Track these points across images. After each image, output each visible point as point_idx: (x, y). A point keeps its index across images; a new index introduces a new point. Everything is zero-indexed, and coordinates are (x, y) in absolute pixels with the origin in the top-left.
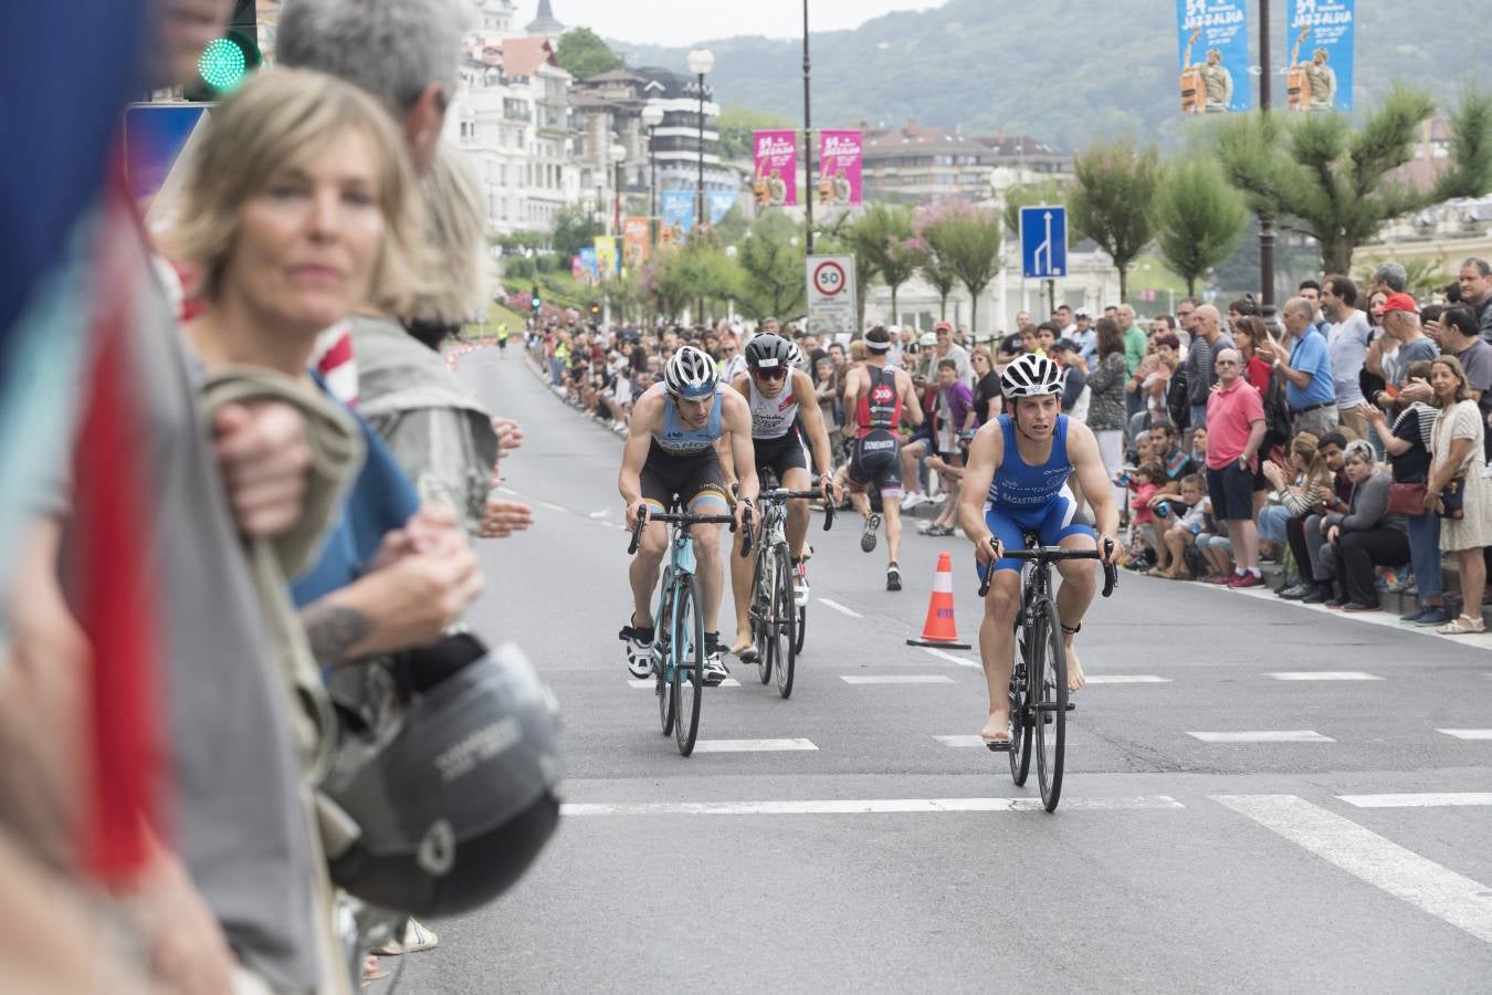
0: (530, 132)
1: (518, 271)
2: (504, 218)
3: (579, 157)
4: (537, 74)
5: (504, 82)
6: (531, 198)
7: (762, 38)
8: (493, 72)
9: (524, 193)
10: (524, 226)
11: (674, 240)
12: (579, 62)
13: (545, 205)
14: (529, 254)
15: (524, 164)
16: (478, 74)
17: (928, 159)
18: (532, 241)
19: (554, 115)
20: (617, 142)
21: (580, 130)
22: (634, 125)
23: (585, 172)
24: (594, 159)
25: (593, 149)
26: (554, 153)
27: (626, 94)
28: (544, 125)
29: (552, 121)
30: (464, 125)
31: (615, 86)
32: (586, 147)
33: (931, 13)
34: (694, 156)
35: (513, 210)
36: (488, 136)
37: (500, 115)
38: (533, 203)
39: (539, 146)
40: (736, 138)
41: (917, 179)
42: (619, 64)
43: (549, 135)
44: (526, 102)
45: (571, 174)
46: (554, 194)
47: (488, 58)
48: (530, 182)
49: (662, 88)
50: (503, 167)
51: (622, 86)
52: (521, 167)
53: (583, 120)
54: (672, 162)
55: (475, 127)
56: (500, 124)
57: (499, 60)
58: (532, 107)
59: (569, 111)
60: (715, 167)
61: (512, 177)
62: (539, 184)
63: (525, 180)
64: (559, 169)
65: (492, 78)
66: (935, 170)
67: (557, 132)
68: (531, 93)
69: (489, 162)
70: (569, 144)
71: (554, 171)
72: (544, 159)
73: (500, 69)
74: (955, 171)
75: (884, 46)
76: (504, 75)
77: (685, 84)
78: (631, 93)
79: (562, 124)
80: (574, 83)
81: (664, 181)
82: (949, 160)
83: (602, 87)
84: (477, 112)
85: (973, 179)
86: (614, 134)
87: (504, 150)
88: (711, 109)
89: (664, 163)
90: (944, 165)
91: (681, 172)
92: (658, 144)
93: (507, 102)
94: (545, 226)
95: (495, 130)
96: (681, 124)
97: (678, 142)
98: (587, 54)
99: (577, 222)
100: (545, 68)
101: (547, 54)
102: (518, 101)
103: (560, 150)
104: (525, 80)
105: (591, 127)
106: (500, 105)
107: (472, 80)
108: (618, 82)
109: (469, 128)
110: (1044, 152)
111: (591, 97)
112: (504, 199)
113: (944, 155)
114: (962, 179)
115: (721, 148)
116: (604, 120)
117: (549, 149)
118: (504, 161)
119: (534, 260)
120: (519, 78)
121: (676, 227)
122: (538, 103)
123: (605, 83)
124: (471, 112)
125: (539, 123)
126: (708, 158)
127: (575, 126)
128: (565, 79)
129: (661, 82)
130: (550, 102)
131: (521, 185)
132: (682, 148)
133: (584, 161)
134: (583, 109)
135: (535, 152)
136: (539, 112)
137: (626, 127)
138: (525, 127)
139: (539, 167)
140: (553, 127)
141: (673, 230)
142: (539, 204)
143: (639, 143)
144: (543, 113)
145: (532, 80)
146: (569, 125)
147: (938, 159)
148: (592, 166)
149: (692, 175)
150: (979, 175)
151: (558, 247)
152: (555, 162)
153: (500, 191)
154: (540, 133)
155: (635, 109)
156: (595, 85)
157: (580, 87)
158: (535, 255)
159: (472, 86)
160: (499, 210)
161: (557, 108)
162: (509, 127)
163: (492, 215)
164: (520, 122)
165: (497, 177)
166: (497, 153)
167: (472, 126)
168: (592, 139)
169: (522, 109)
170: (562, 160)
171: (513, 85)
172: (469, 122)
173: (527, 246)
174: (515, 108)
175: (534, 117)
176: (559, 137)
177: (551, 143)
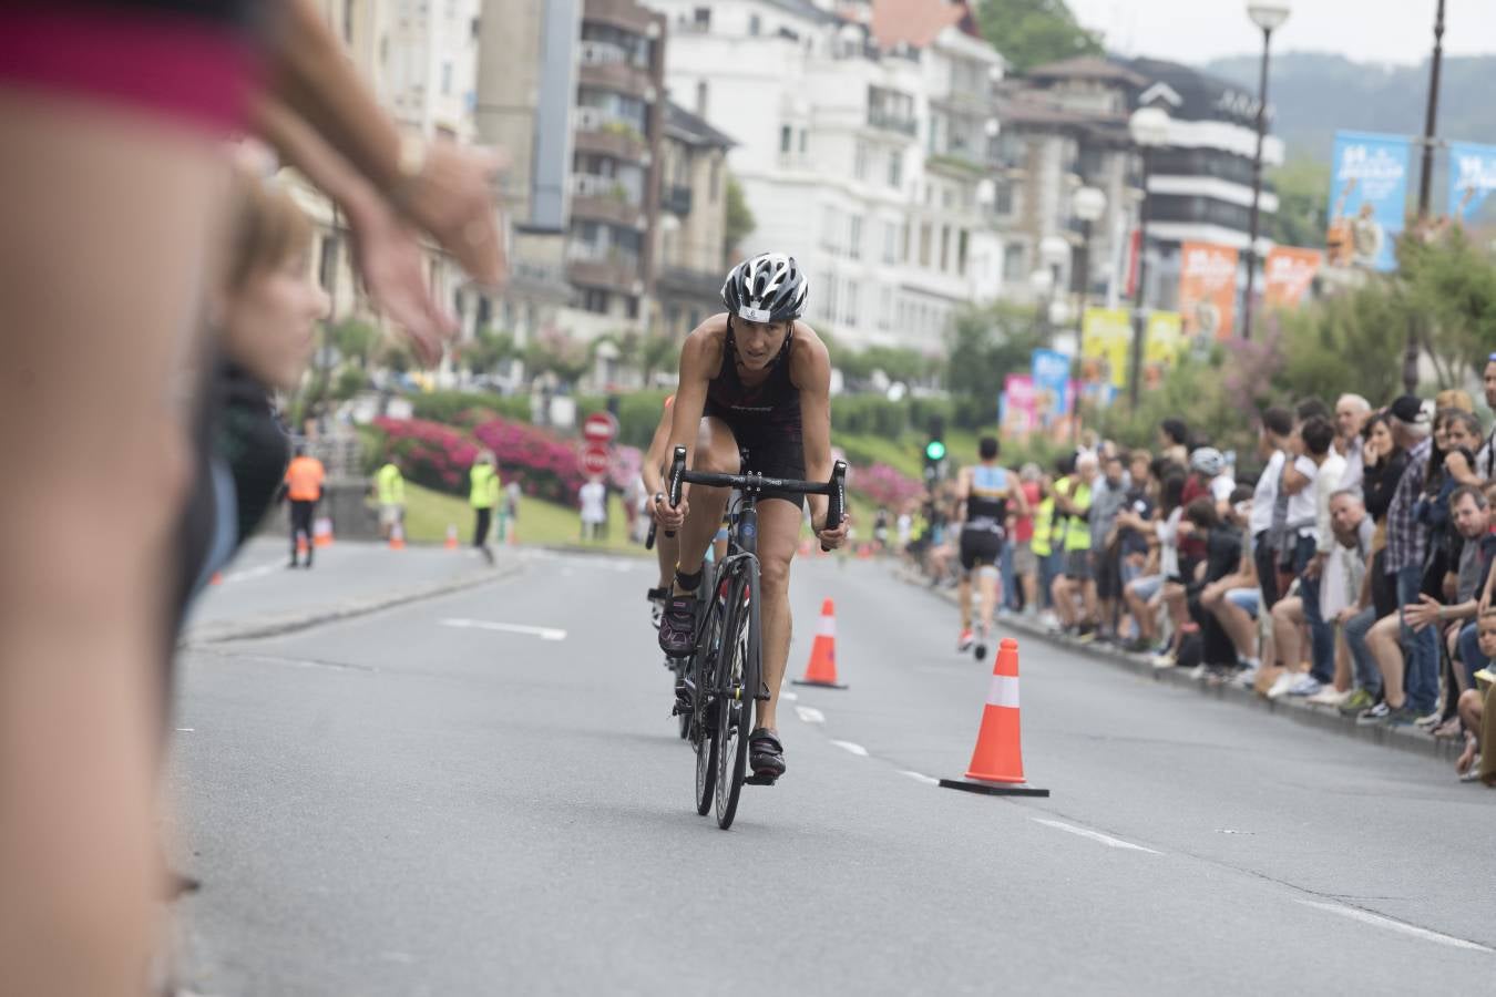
0: (914, 159)
1: (872, 422)
2: (851, 322)
3: (1003, 220)
4: (937, 49)
5: (872, 53)
6: (907, 288)
8: (851, 34)
9: (894, 275)
10: (888, 340)
11: (1356, 256)
12: (1016, 37)
13: (931, 303)
14: (895, 393)
15: (897, 218)
16: (820, 35)
18: (901, 367)
19: (962, 131)
21: (1011, 165)
23: (1013, 250)
25: (1032, 205)
26: (957, 204)
27: (1103, 104)
28: (941, 146)
29: (957, 142)
30: (786, 131)
31: (1083, 87)
32: (1018, 200)
35: (870, 308)
36: (833, 158)
37: (858, 120)
38: (910, 298)
39: (929, 190)
40: (1304, 212)
42: (1093, 47)
43: (949, 169)
44: (910, 98)
45: (987, 249)
46: (949, 284)
47: (844, 9)
48: (905, 256)
49: (1174, 98)
50: (857, 222)
51: (1099, 88)
52: (890, 226)
53: (1018, 147)
55: (811, 140)
56: (858, 135)
57: (864, 14)
58: (922, 112)
59: (992, 127)
61: (874, 241)
62: (924, 261)
63: (897, 251)
64: (964, 236)
65: (849, 47)
67: (963, 165)
68: (923, 82)
69: (830, 208)
70: (986, 191)
71: (954, 240)
72: (938, 212)
73: (865, 29)
76: (874, 41)
77: (1219, 96)
78: (1115, 104)
79: (977, 151)
80: (1008, 75)
81: (1165, 282)
83: (1058, 87)
84: (815, 109)
87: (858, 188)
88: (1273, 150)
93: (875, 95)
94: (931, 342)
95: (845, 149)
96: (1206, 172)
97: (1199, 208)
98: (1032, 24)
99: (997, 338)
100: (950, 37)
101: (958, 12)
102: (897, 94)
103: (968, 200)
104: (913, 54)
105: (1031, 163)
106: (860, 98)
107: (810, 44)
108: (1090, 80)
109: (795, 139)
111: (1040, 104)
112: (853, 285)
115: (1276, 228)
116: (1057, 152)
117: (947, 198)
118: (858, 209)
119: (905, 405)
120: (902, 47)
121: (1362, 225)
122: (934, 105)
123: (1065, 79)
124: (802, 106)
125: (932, 144)
127: (1000, 155)
128: (987, 65)
129: (1176, 88)
130: (958, 106)
131: (888, 260)
132: (1206, 219)
133: (1014, 229)
134: (1018, 127)
135: (920, 196)
136: (933, 122)
137: (1098, 168)
138: (904, 146)
139: (926, 231)
140: (959, 154)
141: (1354, 229)
142: (919, 300)
143: (1123, 200)
144: (942, 125)
145: (927, 57)
146: (990, 154)
148: (1025, 239)
151: (954, 383)
152: (958, 221)
153: (847, 268)
154: (934, 164)
155: (1120, 136)
156: (1045, 82)
157: (1014, 85)
158: (907, 395)
159: (807, 56)
160: (842, 308)
161: (970, 118)
162: (875, 143)
163: (828, 314)
164: (897, 136)
165: (842, 238)
166: (846, 192)
167: (803, 134)
168: (1032, 186)
169: (903, 112)
170: (974, 219)
171: (889, 62)
172: (797, 125)
173: (893, 378)
174: (889, 107)
175: (923, 131)
176: (969, 176)
177: (951, 184)
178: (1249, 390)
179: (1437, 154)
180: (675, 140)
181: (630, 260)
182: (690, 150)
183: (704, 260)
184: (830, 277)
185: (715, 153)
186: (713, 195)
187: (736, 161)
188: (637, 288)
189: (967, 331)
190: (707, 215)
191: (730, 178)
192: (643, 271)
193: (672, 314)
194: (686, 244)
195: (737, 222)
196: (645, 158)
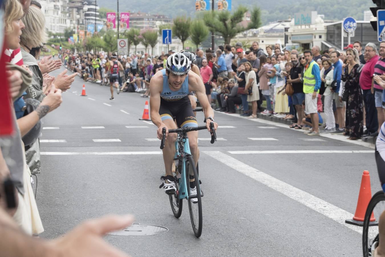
0: (60, 12)
1: (57, 41)
2: (54, 30)
3: (70, 18)
5: (54, 1)
6: (60, 26)
9: (58, 25)
10: (58, 32)
11: (90, 35)
13: (62, 27)
14: (59, 38)
15: (58, 19)
17: (142, 19)
18: (60, 35)
20: (78, 14)
21: (70, 11)
22: (81, 11)
23: (71, 21)
24: (73, 18)
25: (73, 16)
27: (80, 4)
28: (62, 10)
29: (64, 10)
30: (45, 10)
31: (77, 3)
32: (71, 15)
34: (94, 18)
35: (56, 28)
36: (51, 13)
37: (53, 8)
40: (102, 14)
41: (141, 23)
44: (59, 6)
45: (68, 21)
46: (64, 25)
48: (59, 22)
49: (87, 3)
50: (54, 20)
53: (71, 10)
54: (89, 19)
55: (49, 11)
56: (53, 10)
58: (60, 7)
59: (68, 8)
60: (98, 20)
61: (56, 21)
62: (61, 23)
64: (66, 20)
66: (144, 21)
68: (60, 4)
69: (51, 18)
70: (68, 15)
71: (64, 20)
72: (62, 17)
74: (148, 22)
77: (92, 3)
79: (66, 10)
80: (69, 2)
81: (88, 23)
82: (147, 19)
84: (48, 8)
85: (152, 23)
86: (77, 13)
87: (54, 16)
88: (98, 8)
89: (88, 19)
90: (146, 20)
91: (91, 21)
92: (86, 15)
93: (55, 6)
94: (62, 32)
95: (52, 12)
96: (91, 11)
97: (91, 15)
99: (69, 31)
102: (57, 6)
103: (66, 16)
105: (72, 11)
106: (53, 6)
109: (46, 11)
110: (167, 18)
111: (72, 5)
112: (54, 26)
113: (146, 18)
114: (149, 23)
115: (100, 16)
116: (75, 10)
117: (64, 16)
118: (53, 18)
122: (62, 6)
123: (75, 2)
124: (47, 7)
125: (61, 10)
126: (97, 18)
128: (67, 1)
131: (57, 23)
132: (92, 16)
134: (70, 7)
135: (60, 16)
136: (61, 8)
139: (61, 20)
140: (64, 11)
141: (90, 33)
143: (82, 15)
144: (62, 8)
146: (68, 11)
147: (145, 19)
148: (72, 19)
149: (94, 22)
150: (153, 22)
151: (65, 36)
152: (65, 19)
153: (53, 24)
154: (62, 12)
155: (82, 8)
156: (73, 2)
157: (70, 3)
158: (60, 38)
159: (47, 2)
160: (53, 28)
161: (65, 7)
162: (55, 11)
163: (51, 29)
164: (57, 10)
165: (53, 21)
166: (52, 16)
167: (47, 11)
168: (73, 14)
169: (58, 7)
170: (66, 18)
171: (56, 2)
172: (47, 9)
173: (59, 36)
174: (56, 7)
175: (60, 9)
176: (66, 13)
177: (64, 14)
179: (96, 26)
184: (51, 26)
189: (66, 31)
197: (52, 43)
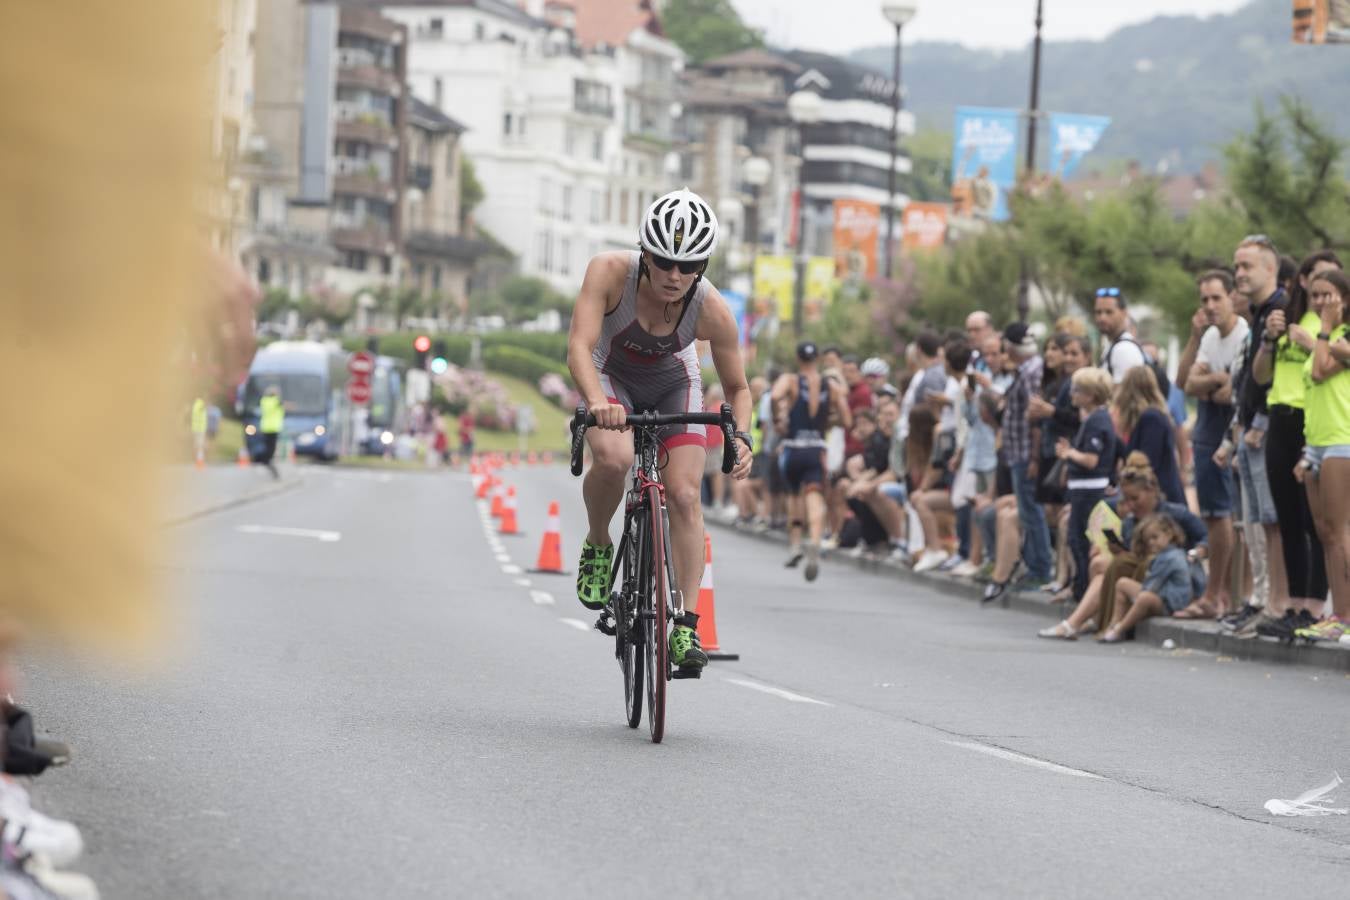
0: (613, 137)
2: (565, 271)
4: (629, 47)
5: (576, 52)
7: (957, 47)
8: (559, 37)
9: (599, 233)
11: (976, 209)
12: (694, 36)
15: (600, 185)
16: (533, 38)
19: (651, 113)
21: (692, 140)
22: (776, 141)
25: (710, 174)
26: (649, 173)
27: (766, 88)
28: (635, 127)
29: (647, 123)
30: (508, 118)
31: (747, 75)
32: (699, 168)
33: (1218, 21)
34: (878, 197)
36: (546, 139)
37: (566, 106)
39: (626, 163)
40: (932, 172)
42: (755, 42)
43: (642, 144)
44: (609, 89)
47: (552, 16)
48: (608, 216)
49: (823, 82)
50: (568, 190)
51: (762, 75)
52: (595, 192)
53: (698, 125)
54: (834, 203)
55: (530, 126)
56: (567, 119)
57: (569, 20)
58: (618, 99)
59: (676, 110)
61: (581, 205)
63: (600, 213)
65: (557, 47)
67: (654, 142)
68: (618, 74)
69: (546, 180)
70: (673, 162)
72: (633, 181)
73: (570, 32)
75: (1144, 65)
76: (578, 42)
77: (860, 79)
78: (776, 88)
79: (664, 129)
80: (688, 67)
81: (821, 233)
83: (729, 75)
84: (531, 99)
87: (569, 162)
88: (906, 122)
92: (813, 171)
93: (580, 86)
95: (556, 131)
96: (852, 142)
97: (846, 171)
98: (706, 24)
100: (640, 37)
101: (644, 17)
102: (597, 85)
103: (658, 170)
104: (610, 52)
105: (709, 138)
106: (568, 90)
107: (525, 46)
108: (755, 69)
109: (515, 124)
111: (715, 90)
112: (566, 242)
115: (910, 186)
116: (729, 129)
117: (641, 169)
118: (568, 179)
120: (601, 46)
121: (980, 183)
122: (629, 93)
123: (734, 69)
124: (520, 97)
125: (627, 125)
127: (683, 133)
128: (670, 59)
129: (825, 74)
130: (648, 93)
131: (594, 221)
132: (853, 180)
134: (697, 109)
135: (619, 167)
136: (628, 107)
137: (763, 141)
138: (605, 127)
139: (624, 196)
140: (650, 133)
141: (974, 188)
143: (785, 166)
144: (635, 110)
145: (621, 54)
146: (675, 131)
153: (561, 228)
154: (629, 141)
156: (718, 72)
157: (693, 75)
159: (523, 55)
160: (557, 259)
161: (658, 104)
162: (581, 125)
163: (546, 265)
164: (598, 119)
165: (556, 204)
166: (558, 166)
167: (522, 120)
168: (710, 156)
169: (602, 100)
170: (663, 186)
171: (591, 58)
172: (517, 112)
174: (591, 95)
175: (620, 114)
176: (658, 150)
177: (644, 158)
178: (891, 320)
179: (1040, 124)
180: (417, 127)
181: (384, 226)
182: (430, 135)
183: (444, 224)
184: (547, 236)
185: (450, 137)
186: (449, 170)
187: (468, 143)
188: (389, 249)
190: (446, 189)
191: (463, 157)
192: (394, 235)
193: (419, 269)
194: (428, 212)
195: (470, 193)
196: (393, 143)
197: (547, 362)
